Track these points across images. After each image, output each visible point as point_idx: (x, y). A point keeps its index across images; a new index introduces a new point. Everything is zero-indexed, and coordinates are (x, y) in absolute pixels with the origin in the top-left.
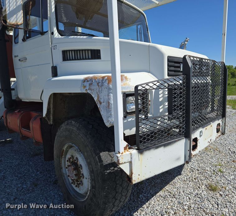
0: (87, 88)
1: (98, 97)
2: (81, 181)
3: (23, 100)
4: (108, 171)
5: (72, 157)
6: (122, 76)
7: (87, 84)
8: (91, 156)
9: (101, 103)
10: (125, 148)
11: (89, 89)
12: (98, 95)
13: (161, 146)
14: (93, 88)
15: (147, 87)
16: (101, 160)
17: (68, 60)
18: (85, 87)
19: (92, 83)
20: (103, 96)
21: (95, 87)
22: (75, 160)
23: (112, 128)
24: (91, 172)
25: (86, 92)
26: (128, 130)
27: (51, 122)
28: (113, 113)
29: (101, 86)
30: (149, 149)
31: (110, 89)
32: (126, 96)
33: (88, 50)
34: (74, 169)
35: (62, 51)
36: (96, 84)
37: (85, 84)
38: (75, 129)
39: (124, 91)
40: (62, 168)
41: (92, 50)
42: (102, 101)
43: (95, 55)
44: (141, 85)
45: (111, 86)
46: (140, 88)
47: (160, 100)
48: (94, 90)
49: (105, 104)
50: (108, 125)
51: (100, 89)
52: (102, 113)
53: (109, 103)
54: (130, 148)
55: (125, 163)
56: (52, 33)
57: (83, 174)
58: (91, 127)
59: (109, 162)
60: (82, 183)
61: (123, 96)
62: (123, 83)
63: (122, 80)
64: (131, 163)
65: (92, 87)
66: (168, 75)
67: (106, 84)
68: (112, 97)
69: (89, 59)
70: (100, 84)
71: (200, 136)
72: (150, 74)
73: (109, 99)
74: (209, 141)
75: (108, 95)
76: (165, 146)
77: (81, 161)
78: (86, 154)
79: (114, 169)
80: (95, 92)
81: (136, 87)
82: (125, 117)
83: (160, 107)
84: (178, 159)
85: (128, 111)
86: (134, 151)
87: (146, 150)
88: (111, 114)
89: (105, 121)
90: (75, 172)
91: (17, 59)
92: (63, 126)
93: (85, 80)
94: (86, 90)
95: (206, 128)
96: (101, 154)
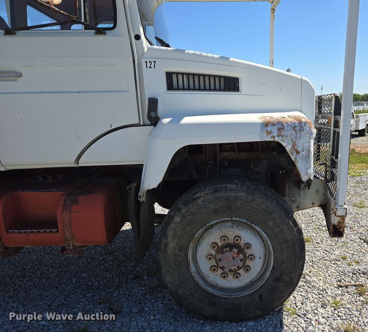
0: (275, 134)
1: (294, 145)
7: (273, 129)
8: (282, 224)
9: (298, 153)
11: (278, 136)
12: (294, 143)
14: (285, 134)
17: (178, 90)
18: (269, 133)
19: (283, 128)
20: (302, 144)
21: (289, 132)
25: (272, 140)
29: (300, 131)
31: (312, 134)
33: (220, 77)
35: (167, 73)
36: (290, 128)
37: (269, 128)
40: (190, 265)
42: (300, 149)
45: (313, 130)
48: (287, 136)
49: (304, 153)
51: (298, 135)
53: (309, 151)
56: (139, 37)
57: (252, 255)
67: (307, 128)
68: (312, 144)
70: (297, 129)
75: (309, 142)
77: (249, 238)
80: (289, 139)
93: (268, 124)
94: (274, 137)
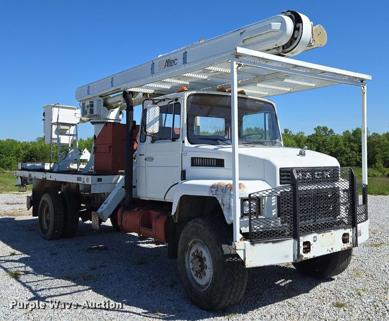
0: (214, 193)
1: (222, 200)
2: (205, 272)
3: (141, 198)
4: (227, 260)
5: (197, 251)
6: (240, 184)
7: (214, 190)
9: (224, 205)
10: (241, 240)
13: (270, 242)
15: (258, 195)
16: (222, 251)
17: (195, 166)
18: (212, 192)
19: (218, 190)
20: (226, 200)
21: (220, 193)
22: (200, 253)
23: (232, 225)
24: (214, 261)
25: (213, 196)
26: (244, 228)
27: (176, 221)
28: (232, 214)
29: (225, 193)
30: (260, 243)
31: (231, 195)
32: (243, 200)
33: (214, 159)
34: (199, 261)
35: (192, 158)
36: (221, 190)
37: (213, 189)
38: (201, 226)
39: (242, 196)
40: (185, 263)
41: (217, 159)
42: (225, 203)
43: (220, 163)
44: (253, 194)
45: (232, 193)
46: (252, 196)
47: (273, 204)
49: (227, 206)
50: (229, 222)
51: (224, 195)
52: (224, 213)
53: (230, 205)
54: (244, 240)
55: (240, 250)
56: (183, 142)
57: (206, 265)
58: (214, 224)
59: (228, 253)
60: (204, 274)
61: (241, 201)
62: (240, 191)
63: (240, 188)
64: (244, 250)
65: (218, 193)
66: (281, 184)
67: (228, 191)
68: (232, 201)
69: (214, 166)
70: (224, 191)
71: (315, 241)
72: (264, 182)
73: (230, 202)
74: (330, 249)
75: (230, 200)
76: (273, 242)
77: (205, 254)
78: (210, 246)
79: (232, 260)
80: (220, 196)
81: (250, 195)
82: (242, 217)
83: (273, 211)
84: (287, 256)
85: (245, 213)
86: (247, 243)
87: (257, 243)
88: (231, 214)
89: (226, 220)
90: (199, 264)
91: (143, 158)
92: (191, 224)
93: (213, 187)
95: (323, 234)
96: (222, 246)
